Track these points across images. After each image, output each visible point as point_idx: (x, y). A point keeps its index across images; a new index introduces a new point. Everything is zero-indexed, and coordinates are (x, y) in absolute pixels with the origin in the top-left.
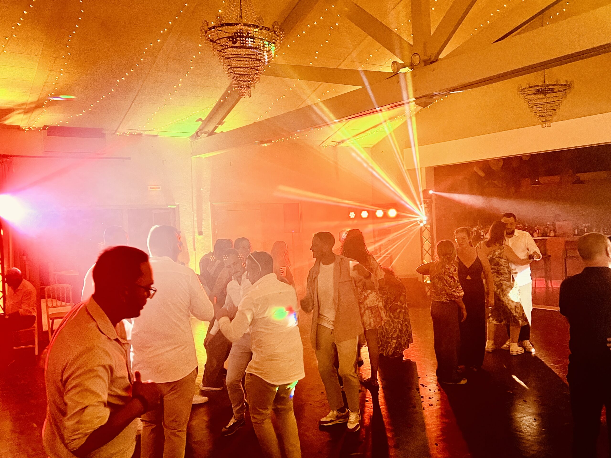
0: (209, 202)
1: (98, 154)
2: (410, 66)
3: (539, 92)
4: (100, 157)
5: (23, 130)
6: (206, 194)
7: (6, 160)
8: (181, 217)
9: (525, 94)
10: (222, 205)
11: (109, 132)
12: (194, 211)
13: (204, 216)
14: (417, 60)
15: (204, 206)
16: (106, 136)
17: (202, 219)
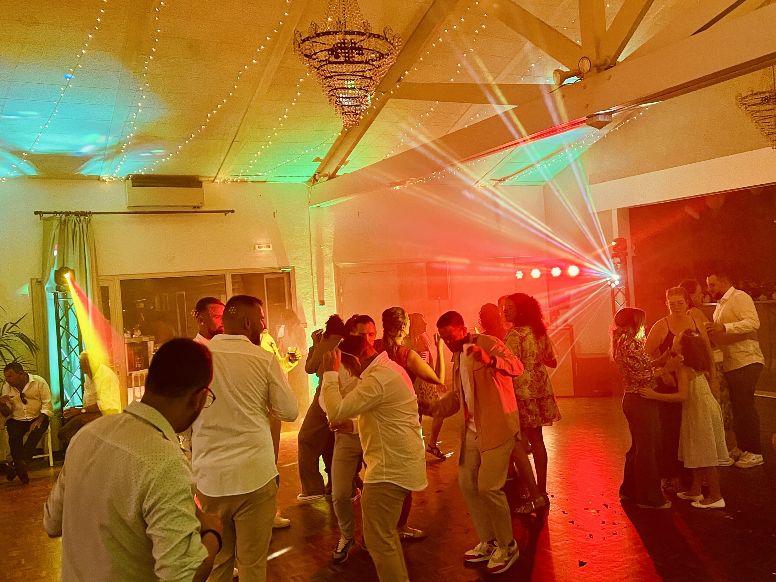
0: (332, 263)
1: (195, 207)
2: (579, 74)
3: (766, 100)
4: (196, 210)
5: (104, 181)
6: (328, 253)
7: (85, 219)
8: (297, 282)
9: (746, 104)
10: (349, 266)
11: (207, 179)
12: (313, 275)
13: (326, 280)
14: (586, 66)
15: (326, 268)
16: (204, 184)
17: (324, 284)
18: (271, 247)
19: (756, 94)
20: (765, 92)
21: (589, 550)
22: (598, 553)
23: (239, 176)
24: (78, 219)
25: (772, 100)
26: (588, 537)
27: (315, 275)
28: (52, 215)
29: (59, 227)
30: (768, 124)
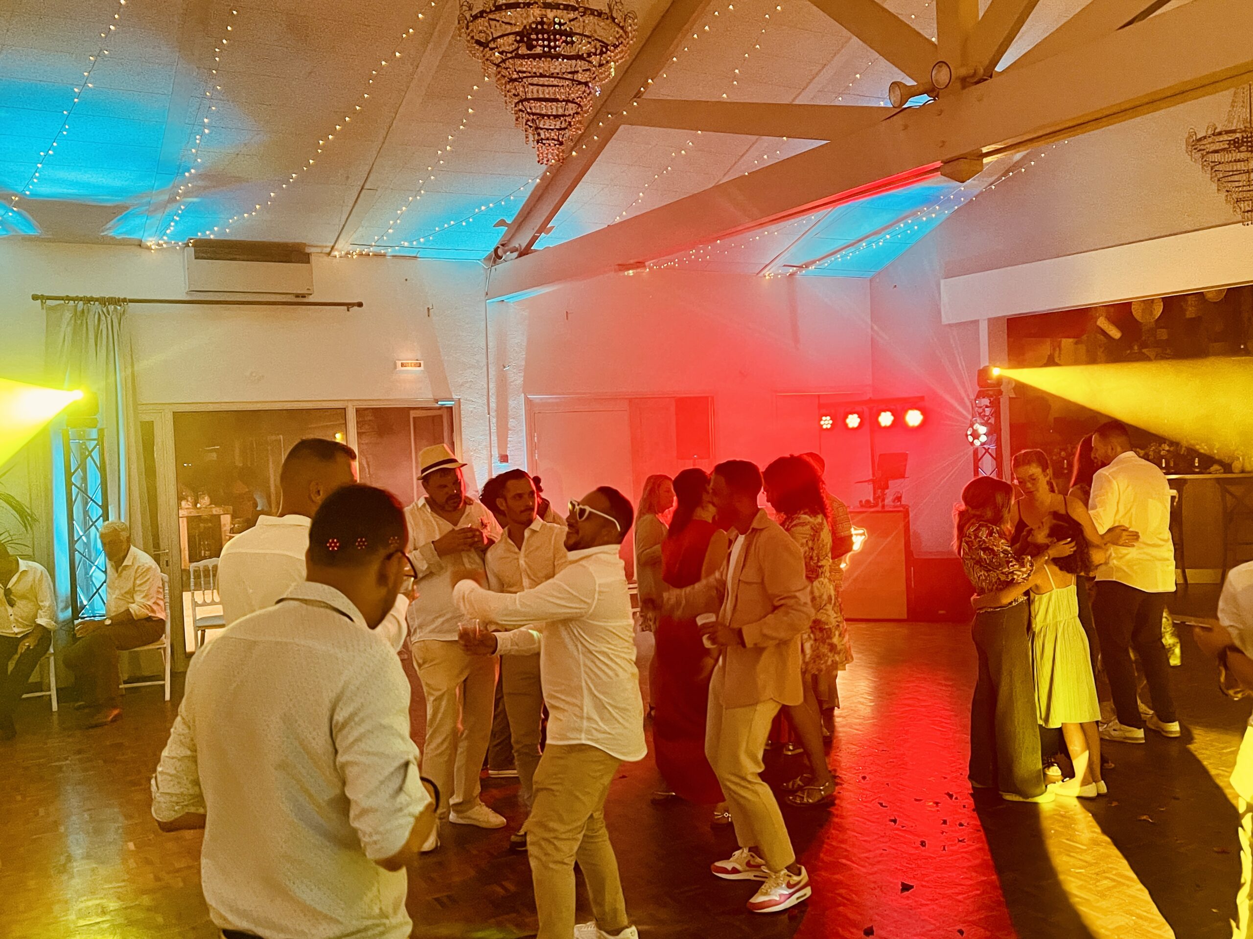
0: (523, 395)
1: (297, 296)
2: (932, 91)
3: (1236, 144)
4: (300, 301)
5: (149, 248)
6: (516, 379)
7: (115, 308)
8: (463, 424)
9: (1204, 150)
10: (550, 401)
11: (319, 250)
12: (491, 413)
13: (512, 423)
14: (942, 76)
15: (512, 403)
16: (313, 258)
17: (507, 429)
18: (422, 365)
19: (1220, 134)
20: (1234, 131)
21: (919, 867)
22: (933, 871)
23: (371, 246)
24: (105, 310)
25: (1245, 144)
26: (918, 844)
27: (493, 413)
28: (62, 302)
29: (73, 322)
30: (1237, 184)
